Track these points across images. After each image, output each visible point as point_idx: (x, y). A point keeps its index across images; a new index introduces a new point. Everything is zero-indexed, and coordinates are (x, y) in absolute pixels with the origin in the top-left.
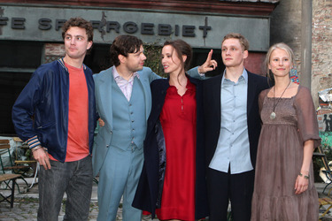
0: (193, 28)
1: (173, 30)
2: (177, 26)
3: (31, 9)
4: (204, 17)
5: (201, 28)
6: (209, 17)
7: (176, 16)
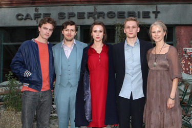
0: (149, 13)
1: (137, 15)
2: (139, 12)
3: (54, 7)
4: (155, 6)
5: (153, 12)
6: (158, 5)
7: (138, 6)
